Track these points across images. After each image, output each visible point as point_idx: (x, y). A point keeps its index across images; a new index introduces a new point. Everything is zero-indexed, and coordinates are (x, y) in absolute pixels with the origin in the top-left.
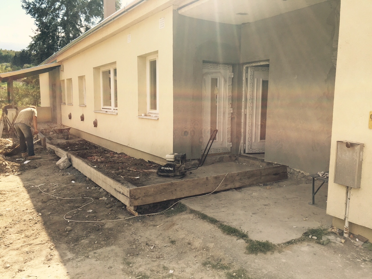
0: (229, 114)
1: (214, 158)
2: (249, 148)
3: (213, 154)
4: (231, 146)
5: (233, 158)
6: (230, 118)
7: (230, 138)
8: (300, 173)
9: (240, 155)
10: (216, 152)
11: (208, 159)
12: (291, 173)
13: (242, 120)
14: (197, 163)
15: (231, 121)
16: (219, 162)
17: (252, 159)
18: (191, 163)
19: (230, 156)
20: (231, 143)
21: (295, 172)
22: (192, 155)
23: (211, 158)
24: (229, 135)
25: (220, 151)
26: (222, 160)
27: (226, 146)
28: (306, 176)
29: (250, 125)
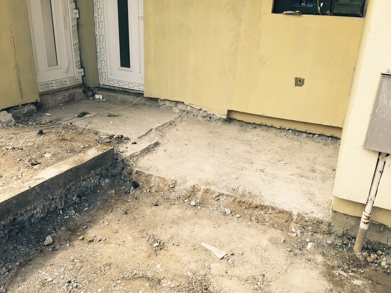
0: (74, 21)
1: (59, 97)
2: (104, 77)
3: (55, 89)
4: (83, 74)
5: (88, 94)
6: (76, 27)
7: (79, 61)
8: (201, 111)
9: (98, 87)
10: (61, 85)
11: (50, 99)
12: (188, 112)
13: (96, 30)
14: (33, 109)
15: (78, 33)
16: (68, 102)
17: (120, 93)
18: (23, 111)
19: (83, 91)
20: (82, 70)
21: (194, 111)
22: (22, 97)
23: (54, 98)
24: (78, 56)
25: (66, 84)
26: (73, 98)
27: (76, 76)
28: (210, 115)
29: (102, 40)
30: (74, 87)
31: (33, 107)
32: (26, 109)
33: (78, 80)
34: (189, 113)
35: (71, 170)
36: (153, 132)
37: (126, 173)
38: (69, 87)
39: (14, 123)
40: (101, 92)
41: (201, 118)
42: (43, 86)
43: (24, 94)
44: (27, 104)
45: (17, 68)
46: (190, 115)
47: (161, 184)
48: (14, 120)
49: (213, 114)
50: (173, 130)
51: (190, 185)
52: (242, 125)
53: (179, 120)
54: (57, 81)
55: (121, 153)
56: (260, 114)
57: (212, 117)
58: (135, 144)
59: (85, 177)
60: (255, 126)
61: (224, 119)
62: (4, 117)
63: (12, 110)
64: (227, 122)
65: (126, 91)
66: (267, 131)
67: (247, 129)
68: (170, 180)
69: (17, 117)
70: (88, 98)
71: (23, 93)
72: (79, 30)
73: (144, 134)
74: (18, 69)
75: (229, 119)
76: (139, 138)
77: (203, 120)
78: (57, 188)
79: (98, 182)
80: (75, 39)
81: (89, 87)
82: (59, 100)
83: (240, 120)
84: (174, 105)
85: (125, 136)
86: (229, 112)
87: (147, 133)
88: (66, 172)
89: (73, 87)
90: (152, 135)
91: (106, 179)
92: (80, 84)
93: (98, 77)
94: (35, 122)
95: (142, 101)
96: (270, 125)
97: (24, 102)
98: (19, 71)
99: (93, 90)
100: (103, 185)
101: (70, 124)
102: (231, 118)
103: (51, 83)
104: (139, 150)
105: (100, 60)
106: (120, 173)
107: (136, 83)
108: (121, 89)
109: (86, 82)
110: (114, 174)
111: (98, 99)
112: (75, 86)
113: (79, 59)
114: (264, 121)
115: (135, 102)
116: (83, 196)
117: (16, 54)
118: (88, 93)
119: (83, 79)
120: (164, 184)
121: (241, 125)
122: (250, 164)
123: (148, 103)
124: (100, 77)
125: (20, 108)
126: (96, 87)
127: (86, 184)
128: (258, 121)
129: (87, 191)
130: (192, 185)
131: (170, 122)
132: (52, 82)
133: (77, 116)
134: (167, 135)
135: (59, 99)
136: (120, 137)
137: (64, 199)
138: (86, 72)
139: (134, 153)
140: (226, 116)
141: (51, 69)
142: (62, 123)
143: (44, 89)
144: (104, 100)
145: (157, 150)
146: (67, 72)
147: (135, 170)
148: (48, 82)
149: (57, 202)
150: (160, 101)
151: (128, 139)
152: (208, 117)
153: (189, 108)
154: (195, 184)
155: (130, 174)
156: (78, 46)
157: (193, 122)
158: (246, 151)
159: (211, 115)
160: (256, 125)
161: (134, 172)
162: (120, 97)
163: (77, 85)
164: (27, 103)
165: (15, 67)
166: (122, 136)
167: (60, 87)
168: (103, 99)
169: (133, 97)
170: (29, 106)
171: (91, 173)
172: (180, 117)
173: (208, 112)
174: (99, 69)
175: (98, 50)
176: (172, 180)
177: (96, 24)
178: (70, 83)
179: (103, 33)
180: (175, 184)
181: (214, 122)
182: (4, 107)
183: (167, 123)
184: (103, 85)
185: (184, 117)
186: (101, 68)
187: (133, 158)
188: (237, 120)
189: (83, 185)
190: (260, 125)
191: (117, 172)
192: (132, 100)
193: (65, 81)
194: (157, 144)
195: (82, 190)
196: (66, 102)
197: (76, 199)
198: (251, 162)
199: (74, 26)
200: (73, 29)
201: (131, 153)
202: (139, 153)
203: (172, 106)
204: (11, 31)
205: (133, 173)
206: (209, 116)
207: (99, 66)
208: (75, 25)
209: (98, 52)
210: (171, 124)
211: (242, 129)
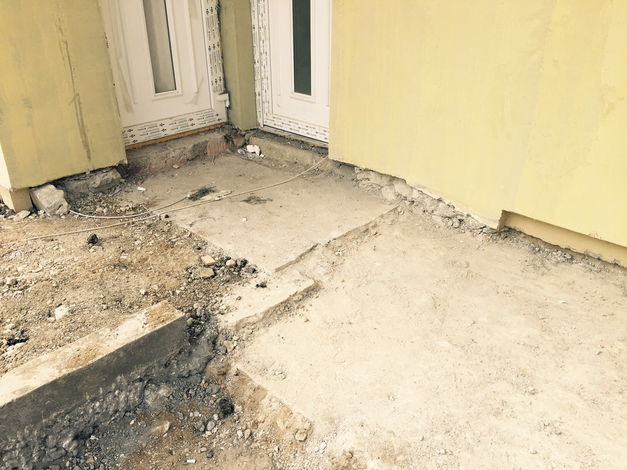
1: (175, 151)
2: (266, 111)
3: (169, 136)
4: (227, 105)
5: (235, 143)
6: (215, 12)
7: (220, 80)
8: (441, 204)
9: (254, 129)
10: (181, 127)
11: (155, 156)
12: (413, 202)
13: (253, 17)
14: (113, 179)
15: (220, 24)
16: (193, 159)
17: (291, 145)
18: (92, 183)
19: (225, 137)
20: (226, 96)
21: (425, 200)
22: (89, 158)
23: (164, 153)
24: (218, 70)
25: (192, 125)
26: (204, 151)
27: (213, 107)
28: (461, 215)
29: (263, 37)
30: (210, 130)
31: (112, 175)
32: (98, 180)
33: (217, 115)
34: (415, 204)
35: (54, 384)
36: (316, 252)
37: (215, 372)
38: (200, 130)
39: (65, 210)
40: (258, 140)
41: (439, 220)
42: (144, 131)
43: (93, 151)
44: (100, 170)
45: (77, 103)
46: (417, 208)
47: (280, 421)
48: (67, 204)
49: (468, 215)
50: (366, 249)
51: (343, 448)
52: (537, 249)
53: (388, 221)
54: (174, 119)
55: (220, 313)
56: (587, 234)
57: (465, 221)
58: (262, 289)
59: (99, 393)
60: (571, 256)
61: (492, 229)
62: (48, 198)
63: (72, 182)
64: (500, 235)
65: (303, 142)
66: (600, 275)
67: (548, 264)
68: (299, 418)
69: (81, 194)
70: (234, 151)
71: (91, 149)
72: (221, 17)
73: (293, 258)
74: (80, 103)
75: (506, 229)
76: (277, 270)
77: (443, 224)
78: (14, 429)
79: (139, 397)
80: (212, 37)
81: (237, 130)
82: (173, 157)
83: (532, 237)
84: (385, 183)
85: (251, 262)
86: (506, 215)
87: (301, 256)
88: (40, 391)
89: (208, 129)
90: (311, 262)
91: (159, 389)
92: (223, 123)
93: (256, 110)
94: (108, 208)
95: (327, 166)
96: (610, 259)
97: (93, 166)
98: (80, 108)
99: (244, 136)
100: (149, 403)
101: (166, 218)
102: (512, 227)
103: (162, 125)
104: (263, 309)
105: (259, 77)
106: (201, 370)
107: (320, 126)
108: (293, 137)
109: (233, 120)
110: (185, 374)
111: (253, 153)
112: (213, 128)
113: (221, 74)
114: (595, 250)
115: (314, 165)
116: (93, 433)
117: (74, 75)
118: (234, 140)
119: (228, 113)
120: (287, 423)
121: (534, 249)
122: (527, 394)
123: (338, 171)
124: (259, 109)
125: (88, 177)
126: (251, 130)
127: (100, 406)
128: (579, 247)
129: (106, 421)
130: (348, 447)
131: (366, 225)
132: (162, 122)
133: (189, 196)
134: (347, 262)
135: (174, 155)
136: (239, 263)
137: (37, 448)
138: (233, 101)
139: (248, 317)
140: (498, 225)
141: (161, 97)
142: (154, 212)
143: (147, 136)
144: (262, 156)
145: (307, 307)
146: (195, 101)
147: (236, 366)
148: (156, 122)
149: (16, 458)
150: (358, 171)
151: (254, 271)
152: (455, 220)
153: (415, 195)
154: (356, 449)
155: (224, 374)
156: (219, 49)
157: (420, 228)
158: (527, 341)
159: (463, 216)
160: (574, 254)
161: (233, 371)
162: (290, 153)
163: (216, 125)
164: (101, 167)
165: (73, 100)
166: (245, 262)
167: (179, 131)
168: (260, 154)
169: (311, 154)
170: (105, 174)
171: (115, 381)
172: (393, 213)
173: (457, 209)
174: (257, 94)
175: (257, 57)
176: (304, 420)
177: (252, 5)
178: (200, 122)
179: (266, 23)
180: (308, 433)
181: (468, 233)
182: (52, 178)
183: (356, 229)
184: (264, 125)
185: (402, 213)
186: (260, 93)
187: (242, 330)
188: (525, 234)
189: (91, 411)
190: (585, 256)
191: (194, 368)
192: (309, 162)
193: (191, 120)
194: (312, 291)
195: (89, 422)
196: (188, 160)
197: (69, 445)
198: (531, 389)
199: (209, 10)
200: (209, 16)
201: (240, 318)
202: (261, 317)
203: (382, 185)
204: (60, 29)
205: (229, 372)
206: (459, 217)
207: (258, 90)
208: (214, 9)
209: (256, 61)
210: (367, 230)
211: (535, 259)
